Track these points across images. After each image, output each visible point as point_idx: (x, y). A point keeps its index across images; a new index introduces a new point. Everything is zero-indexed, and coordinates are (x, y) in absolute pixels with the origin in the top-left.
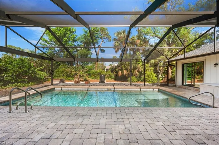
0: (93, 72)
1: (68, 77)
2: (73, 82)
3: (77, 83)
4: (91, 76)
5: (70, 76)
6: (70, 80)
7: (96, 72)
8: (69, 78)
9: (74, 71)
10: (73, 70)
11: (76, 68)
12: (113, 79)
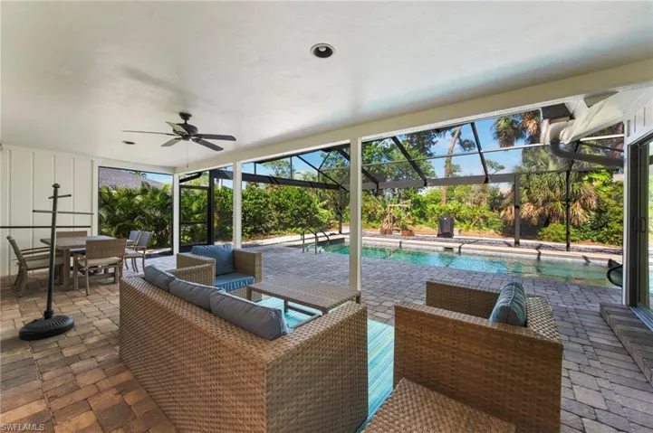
0: (433, 209)
1: (372, 221)
2: (378, 231)
3: (385, 233)
4: (426, 220)
5: (375, 219)
6: (374, 227)
7: (441, 211)
8: (373, 224)
9: (380, 209)
10: (380, 206)
11: (385, 202)
12: (492, 231)
